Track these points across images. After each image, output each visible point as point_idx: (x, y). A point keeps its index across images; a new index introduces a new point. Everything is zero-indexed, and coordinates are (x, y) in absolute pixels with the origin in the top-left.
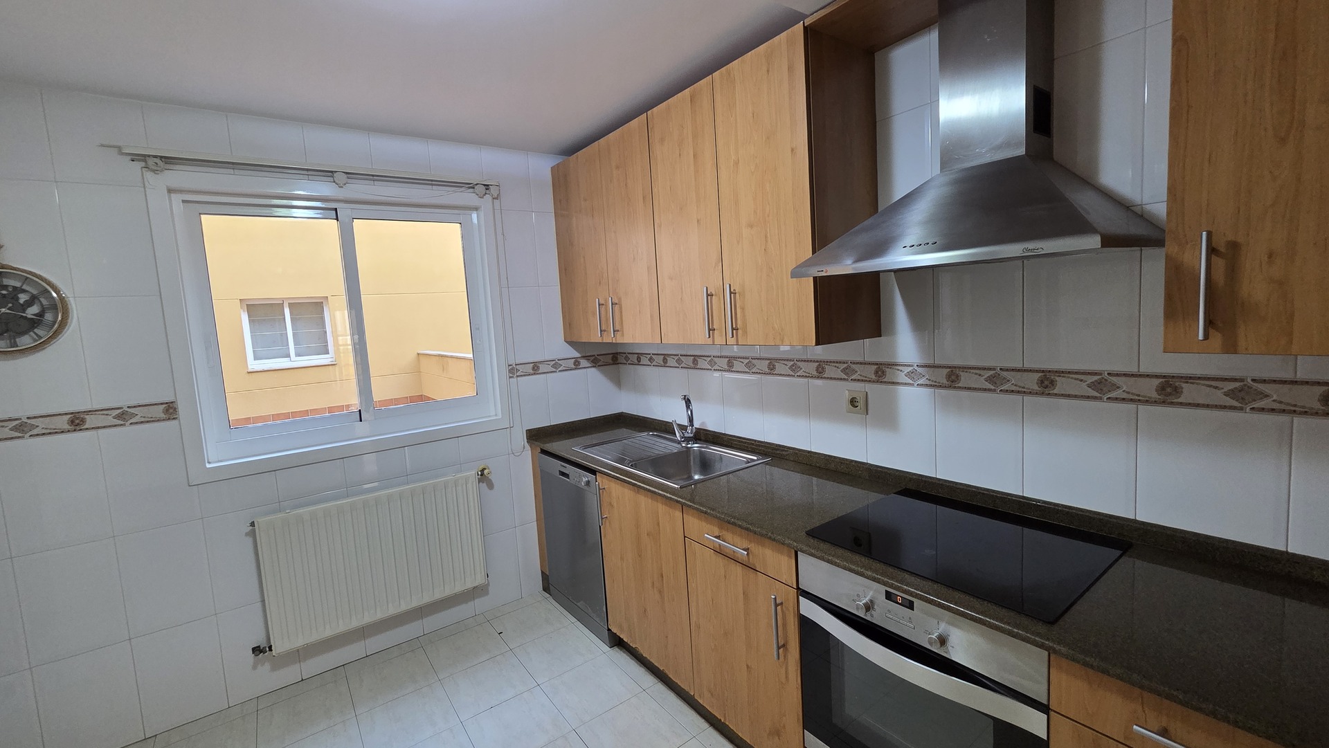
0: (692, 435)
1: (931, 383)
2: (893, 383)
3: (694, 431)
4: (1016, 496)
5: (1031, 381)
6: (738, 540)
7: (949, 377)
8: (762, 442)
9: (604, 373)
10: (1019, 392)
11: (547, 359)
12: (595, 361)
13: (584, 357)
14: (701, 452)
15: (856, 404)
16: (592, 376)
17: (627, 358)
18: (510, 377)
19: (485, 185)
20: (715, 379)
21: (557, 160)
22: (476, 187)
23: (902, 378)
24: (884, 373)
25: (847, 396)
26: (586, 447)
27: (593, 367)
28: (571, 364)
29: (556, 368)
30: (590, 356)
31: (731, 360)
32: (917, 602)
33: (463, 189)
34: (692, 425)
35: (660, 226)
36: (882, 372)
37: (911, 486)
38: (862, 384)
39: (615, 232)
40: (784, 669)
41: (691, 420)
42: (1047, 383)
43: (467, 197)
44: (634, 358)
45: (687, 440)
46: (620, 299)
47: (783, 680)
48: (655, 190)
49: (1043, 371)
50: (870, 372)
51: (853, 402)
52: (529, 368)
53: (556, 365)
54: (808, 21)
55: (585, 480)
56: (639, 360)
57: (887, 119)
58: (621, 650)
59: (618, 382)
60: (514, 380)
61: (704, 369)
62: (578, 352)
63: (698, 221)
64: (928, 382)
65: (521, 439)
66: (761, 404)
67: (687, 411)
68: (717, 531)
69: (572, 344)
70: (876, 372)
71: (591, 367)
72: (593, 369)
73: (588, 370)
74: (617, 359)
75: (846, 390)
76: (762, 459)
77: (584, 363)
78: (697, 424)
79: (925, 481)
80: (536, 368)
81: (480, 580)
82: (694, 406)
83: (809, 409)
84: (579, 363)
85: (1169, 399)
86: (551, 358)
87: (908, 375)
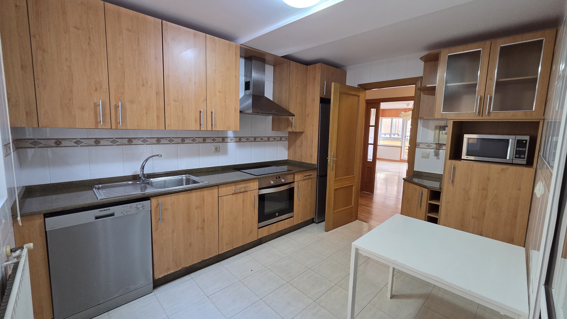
1: (235, 141)
2: (226, 142)
5: (253, 139)
7: (239, 140)
10: (251, 141)
24: (224, 140)
25: (213, 147)
31: (159, 139)
32: (280, 176)
35: (169, 76)
38: (218, 143)
48: (166, 58)
50: (220, 140)
51: (216, 149)
54: (241, 46)
55: (139, 206)
61: (138, 144)
70: (222, 140)
83: (199, 154)
85: (269, 140)
87: (231, 140)
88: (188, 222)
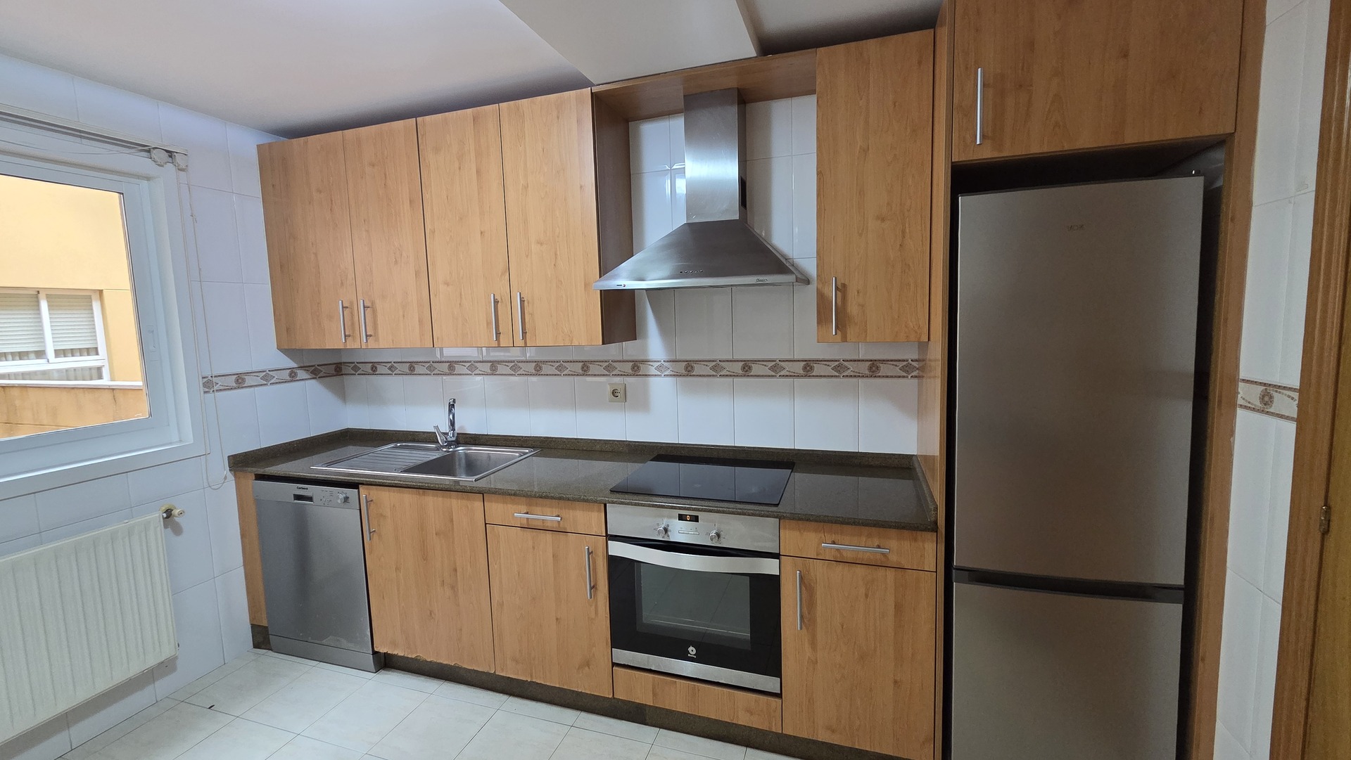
0: (454, 439)
1: (674, 373)
2: (646, 375)
3: (456, 435)
4: (731, 446)
5: (737, 368)
6: (548, 510)
7: (686, 368)
8: (528, 437)
9: (328, 387)
10: (731, 376)
11: (255, 369)
12: (316, 372)
13: (301, 367)
14: (466, 455)
15: (616, 394)
16: (312, 388)
17: (356, 368)
18: (205, 392)
19: (167, 151)
20: (477, 384)
21: (266, 139)
22: (155, 151)
23: (653, 371)
25: (609, 390)
26: (329, 464)
27: (313, 378)
28: (286, 375)
29: (266, 380)
30: (309, 366)
31: (494, 365)
32: (701, 515)
33: (133, 151)
34: (454, 430)
35: (433, 232)
36: (637, 367)
37: (662, 452)
38: (621, 378)
39: (367, 231)
40: (593, 607)
41: (452, 424)
42: (747, 368)
43: (140, 162)
44: (368, 368)
45: (450, 444)
46: (373, 303)
47: (593, 615)
48: (426, 196)
49: (745, 361)
50: (628, 368)
51: (614, 393)
52: (231, 381)
53: (267, 377)
54: (595, 89)
55: (342, 496)
56: (374, 369)
57: (639, 174)
58: (389, 671)
59: (342, 395)
60: (210, 396)
61: (463, 374)
62: (295, 362)
63: (481, 233)
64: (672, 373)
65: (222, 469)
66: (526, 402)
67: (449, 415)
68: (524, 509)
69: (288, 352)
70: (633, 368)
71: (311, 379)
72: (313, 381)
73: (307, 382)
74: (341, 370)
75: (605, 383)
76: (532, 451)
77: (302, 374)
78: (457, 430)
79: (672, 447)
80: (240, 381)
81: (167, 652)
82: (457, 410)
83: (574, 403)
84: (296, 374)
85: (809, 374)
86: (260, 369)
87: (658, 368)
88: (424, 560)
